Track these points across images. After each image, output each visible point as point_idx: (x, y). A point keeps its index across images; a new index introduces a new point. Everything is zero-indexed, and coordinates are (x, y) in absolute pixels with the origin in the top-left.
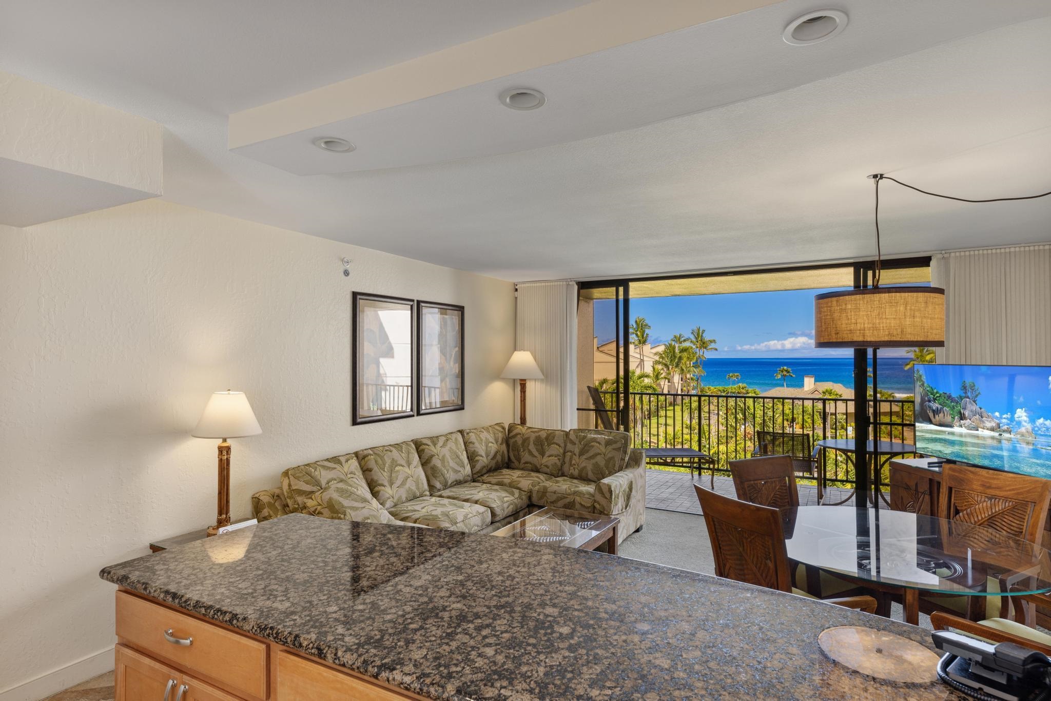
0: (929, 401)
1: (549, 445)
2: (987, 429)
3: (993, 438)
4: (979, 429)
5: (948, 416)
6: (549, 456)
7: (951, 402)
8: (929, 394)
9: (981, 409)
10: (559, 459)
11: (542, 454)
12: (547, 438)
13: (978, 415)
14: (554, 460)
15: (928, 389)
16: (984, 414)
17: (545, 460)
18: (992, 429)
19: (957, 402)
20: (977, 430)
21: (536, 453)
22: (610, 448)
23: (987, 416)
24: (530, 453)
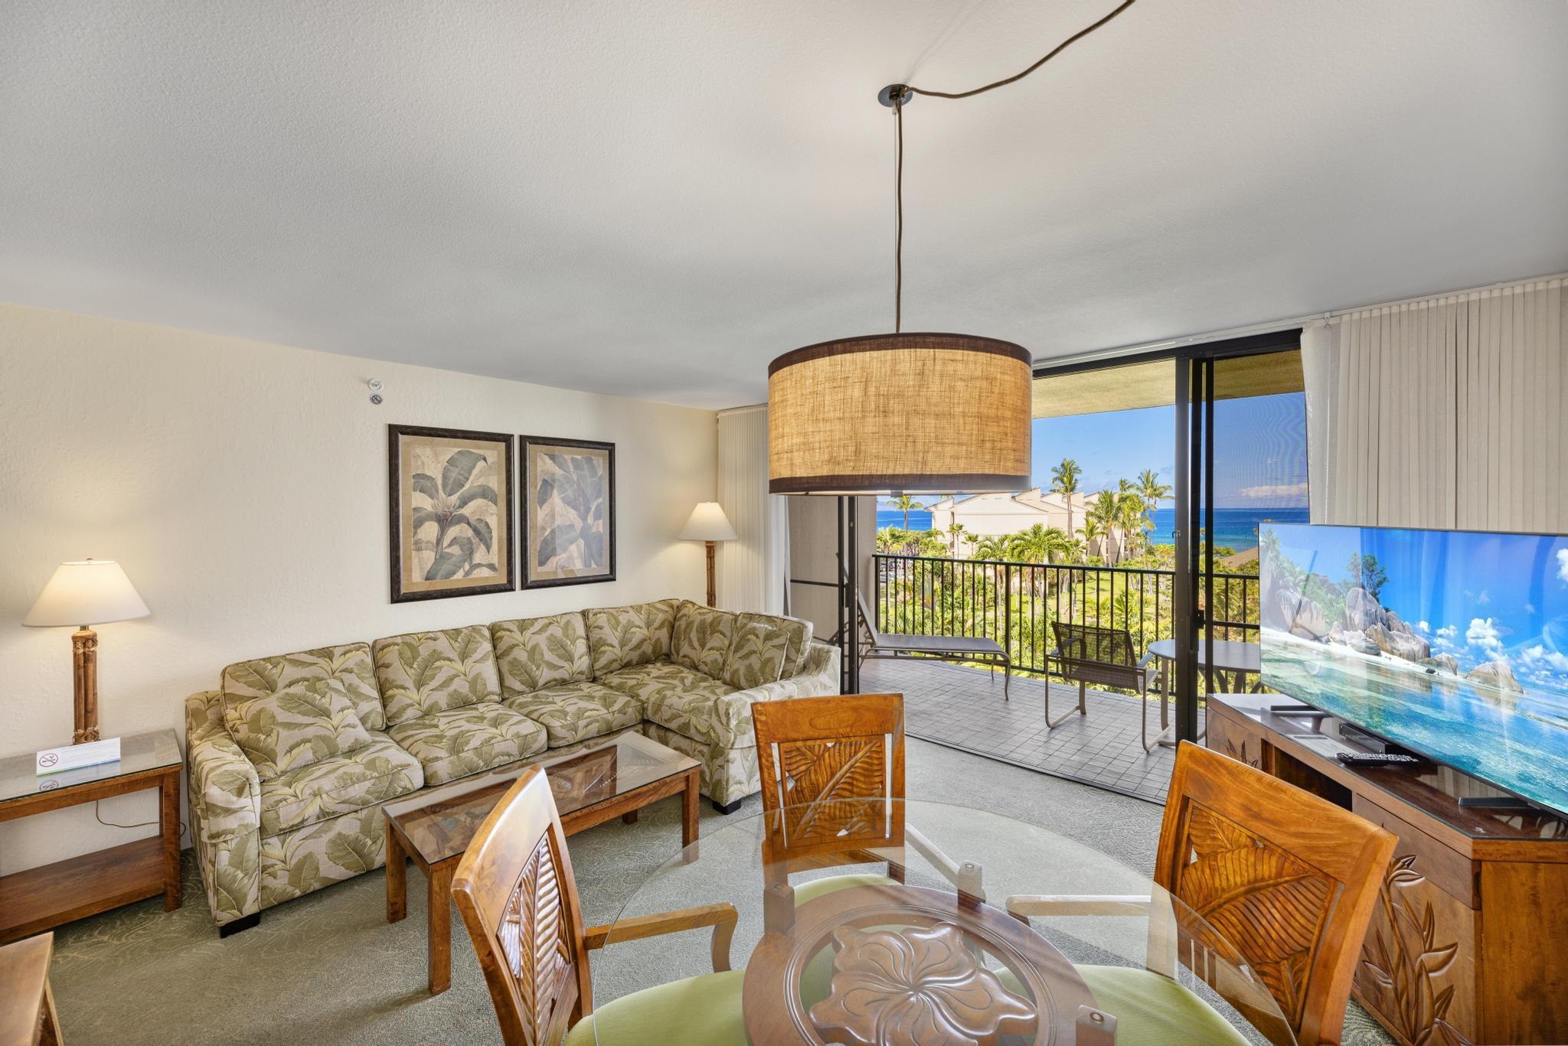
0: (1286, 588)
1: (712, 634)
2: (1400, 655)
3: (1412, 676)
4: (1382, 653)
5: (1320, 618)
6: (710, 650)
7: (1327, 593)
8: (1287, 574)
9: (1387, 610)
10: (721, 654)
11: (703, 646)
12: (711, 624)
13: (1380, 624)
14: (715, 655)
15: (1286, 565)
16: (1395, 623)
17: (705, 653)
18: (1412, 657)
19: (1339, 594)
20: (1378, 654)
21: (696, 644)
22: (769, 643)
23: (1401, 628)
24: (690, 642)
